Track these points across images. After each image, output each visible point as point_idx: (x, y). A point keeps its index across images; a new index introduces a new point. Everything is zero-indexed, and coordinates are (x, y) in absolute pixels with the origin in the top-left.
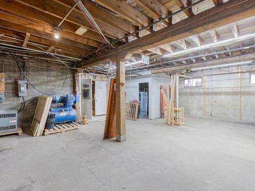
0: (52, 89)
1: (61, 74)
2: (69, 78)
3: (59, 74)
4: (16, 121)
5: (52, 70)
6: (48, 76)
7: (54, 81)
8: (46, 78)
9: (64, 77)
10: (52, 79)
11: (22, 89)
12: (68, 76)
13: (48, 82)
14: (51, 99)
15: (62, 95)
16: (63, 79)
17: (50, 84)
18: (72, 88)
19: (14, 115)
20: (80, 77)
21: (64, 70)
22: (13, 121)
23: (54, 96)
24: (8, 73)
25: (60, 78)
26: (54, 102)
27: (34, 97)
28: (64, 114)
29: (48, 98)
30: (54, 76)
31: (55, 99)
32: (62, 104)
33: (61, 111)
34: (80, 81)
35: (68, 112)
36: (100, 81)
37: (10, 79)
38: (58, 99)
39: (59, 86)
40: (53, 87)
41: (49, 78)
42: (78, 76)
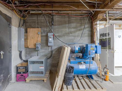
0: (72, 39)
1: (80, 25)
2: (87, 28)
3: (78, 25)
4: (43, 68)
5: (72, 22)
6: (69, 28)
7: (74, 32)
8: (67, 30)
9: (83, 27)
10: (73, 30)
11: (50, 39)
12: (86, 26)
13: (69, 34)
14: (69, 48)
15: (81, 45)
16: (81, 29)
17: (71, 35)
18: (90, 38)
19: (42, 62)
20: (98, 25)
21: (82, 21)
22: (41, 68)
23: (73, 46)
24: (43, 28)
25: (79, 28)
26: (72, 52)
27: (59, 46)
28: (83, 67)
29: (66, 48)
30: (74, 28)
31: (74, 49)
32: (81, 55)
33: (80, 63)
34: (98, 30)
35: (88, 65)
36: (119, 29)
37: (44, 33)
38: (77, 49)
39: (78, 36)
40: (73, 38)
41: (70, 30)
42: (96, 24)
